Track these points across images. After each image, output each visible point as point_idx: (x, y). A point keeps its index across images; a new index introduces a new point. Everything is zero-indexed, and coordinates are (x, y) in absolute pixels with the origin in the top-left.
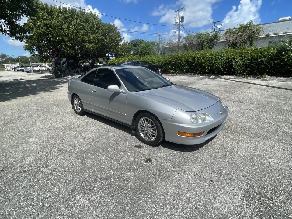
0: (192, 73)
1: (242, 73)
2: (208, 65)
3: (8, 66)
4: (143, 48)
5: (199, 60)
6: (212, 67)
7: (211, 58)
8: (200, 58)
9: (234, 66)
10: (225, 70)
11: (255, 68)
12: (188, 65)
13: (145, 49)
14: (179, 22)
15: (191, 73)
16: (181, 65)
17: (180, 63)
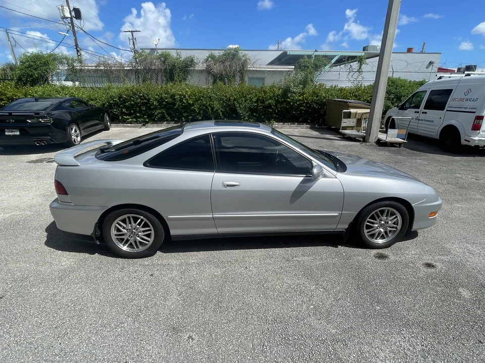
0: (171, 121)
2: (199, 109)
5: (182, 99)
6: (205, 111)
7: (203, 97)
8: (185, 97)
9: (239, 110)
14: (72, 18)
17: (144, 104)
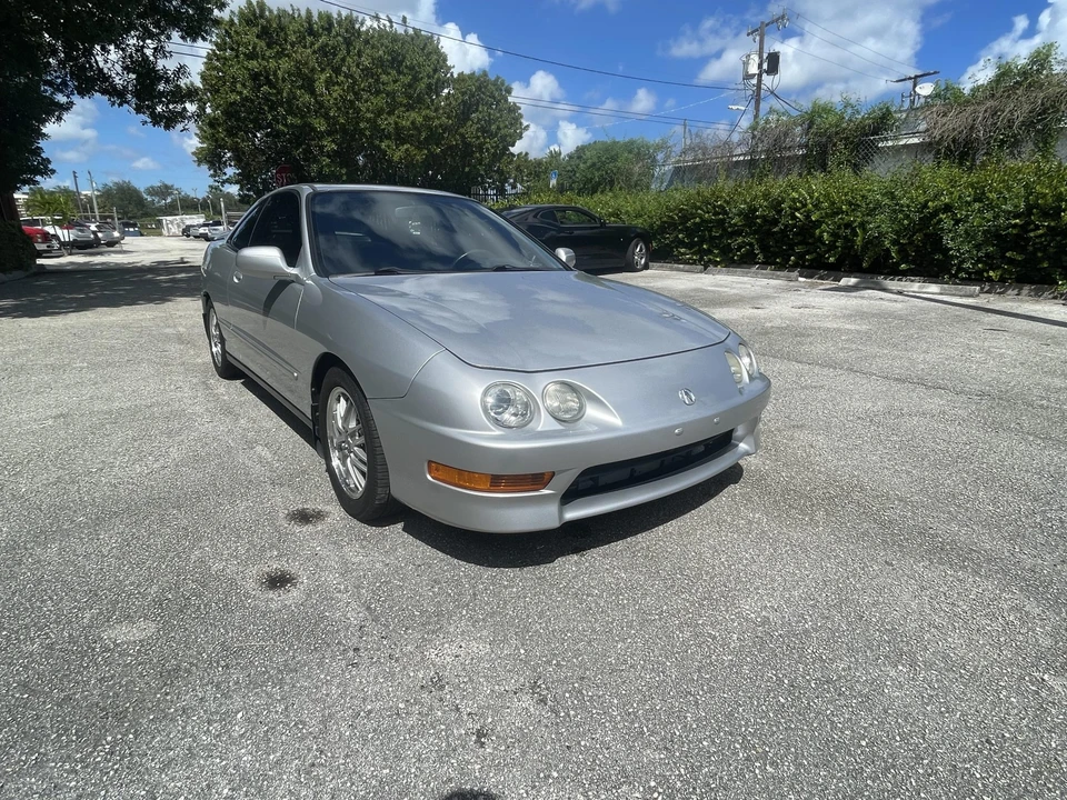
0: (765, 264)
1: (980, 272)
2: (835, 235)
3: (173, 223)
4: (594, 165)
5: (798, 210)
6: (849, 242)
7: (850, 204)
8: (805, 205)
9: (947, 241)
10: (904, 259)
11: (1044, 249)
12: (755, 232)
13: (598, 169)
14: (760, 75)
15: (763, 263)
16: (725, 230)
17: (720, 223)
